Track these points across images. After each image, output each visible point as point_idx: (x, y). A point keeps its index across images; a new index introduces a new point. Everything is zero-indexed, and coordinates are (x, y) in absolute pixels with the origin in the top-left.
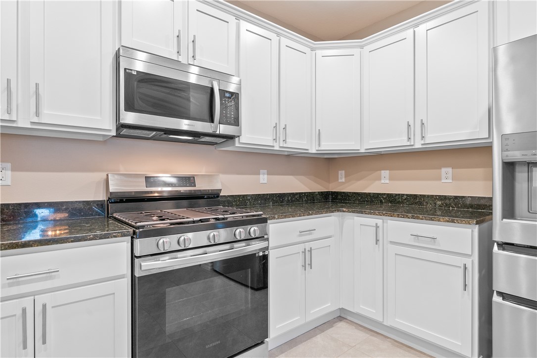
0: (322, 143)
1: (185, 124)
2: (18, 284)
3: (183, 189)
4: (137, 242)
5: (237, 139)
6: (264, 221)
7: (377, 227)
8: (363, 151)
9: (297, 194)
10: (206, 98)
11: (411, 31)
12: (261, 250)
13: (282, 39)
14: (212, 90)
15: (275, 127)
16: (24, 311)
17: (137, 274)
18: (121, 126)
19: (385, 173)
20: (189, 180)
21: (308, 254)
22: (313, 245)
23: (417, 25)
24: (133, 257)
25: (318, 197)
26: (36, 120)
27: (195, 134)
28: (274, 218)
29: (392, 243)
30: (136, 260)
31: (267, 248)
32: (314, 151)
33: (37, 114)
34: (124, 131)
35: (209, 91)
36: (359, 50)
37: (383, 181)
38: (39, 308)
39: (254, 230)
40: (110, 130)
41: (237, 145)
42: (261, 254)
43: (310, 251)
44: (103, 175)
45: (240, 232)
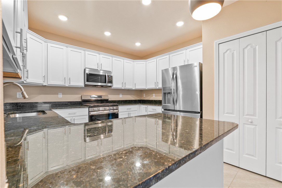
0: (136, 87)
1: (99, 84)
2: (70, 115)
3: (99, 99)
4: (90, 108)
5: (112, 87)
6: (118, 106)
7: (146, 108)
8: (147, 89)
9: (131, 100)
10: (104, 77)
11: (156, 59)
12: (116, 112)
13: (124, 60)
14: (106, 75)
15: (122, 83)
16: (71, 119)
17: (90, 115)
18: (85, 85)
19: (154, 95)
20: (100, 97)
21: (129, 114)
22: (131, 112)
23: (157, 58)
24: (89, 111)
25: (138, 101)
26: (69, 85)
27: (102, 86)
28: (120, 105)
29: (149, 111)
30: (90, 112)
31: (118, 112)
32: (134, 89)
33: (70, 83)
34: (86, 86)
35: (105, 76)
36: (145, 62)
37: (153, 97)
38: (73, 119)
39: (115, 108)
40: (83, 86)
41: (112, 88)
42: (117, 113)
43: (130, 114)
44: (81, 95)
45: (111, 107)
